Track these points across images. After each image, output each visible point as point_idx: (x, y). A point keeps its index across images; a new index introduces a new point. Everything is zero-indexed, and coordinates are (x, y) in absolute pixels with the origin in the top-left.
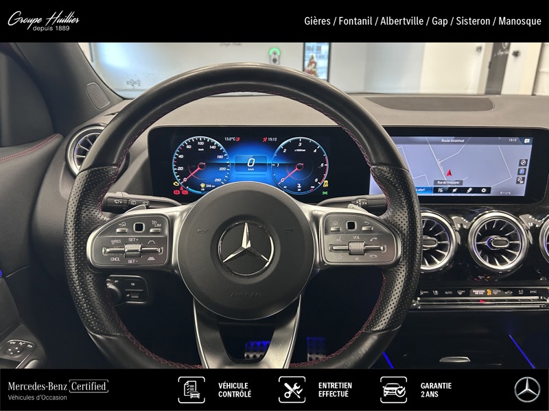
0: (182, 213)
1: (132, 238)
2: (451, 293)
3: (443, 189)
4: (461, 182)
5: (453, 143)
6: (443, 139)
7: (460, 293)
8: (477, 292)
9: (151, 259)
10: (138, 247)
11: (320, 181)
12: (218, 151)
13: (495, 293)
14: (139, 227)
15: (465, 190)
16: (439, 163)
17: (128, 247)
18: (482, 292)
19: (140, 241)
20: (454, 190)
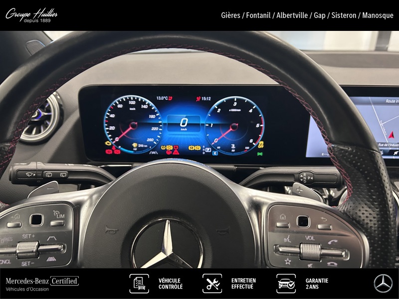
0: (91, 196)
3: (384, 151)
9: (51, 259)
11: (255, 142)
12: (150, 111)
14: (36, 220)
16: (381, 125)
17: (21, 247)
19: (36, 237)
20: (396, 153)
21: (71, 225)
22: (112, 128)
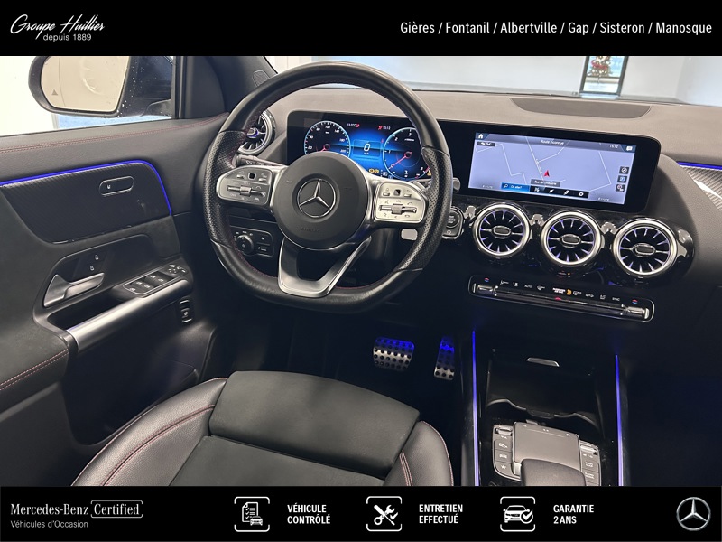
1: (246, 182)
2: (530, 287)
3: (540, 188)
4: (559, 184)
5: (552, 145)
6: (543, 140)
7: (540, 289)
8: (557, 290)
9: (257, 199)
10: (249, 189)
11: (424, 169)
12: (341, 135)
13: (576, 294)
14: (252, 176)
15: (562, 192)
16: (537, 163)
17: (242, 188)
18: (562, 291)
19: (251, 185)
20: (551, 191)
21: (270, 182)
22: (310, 148)
